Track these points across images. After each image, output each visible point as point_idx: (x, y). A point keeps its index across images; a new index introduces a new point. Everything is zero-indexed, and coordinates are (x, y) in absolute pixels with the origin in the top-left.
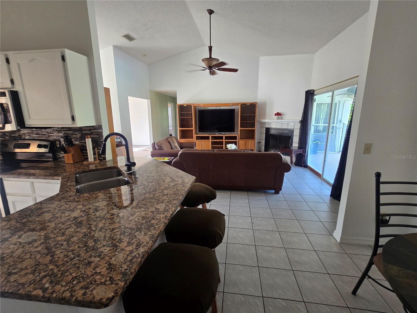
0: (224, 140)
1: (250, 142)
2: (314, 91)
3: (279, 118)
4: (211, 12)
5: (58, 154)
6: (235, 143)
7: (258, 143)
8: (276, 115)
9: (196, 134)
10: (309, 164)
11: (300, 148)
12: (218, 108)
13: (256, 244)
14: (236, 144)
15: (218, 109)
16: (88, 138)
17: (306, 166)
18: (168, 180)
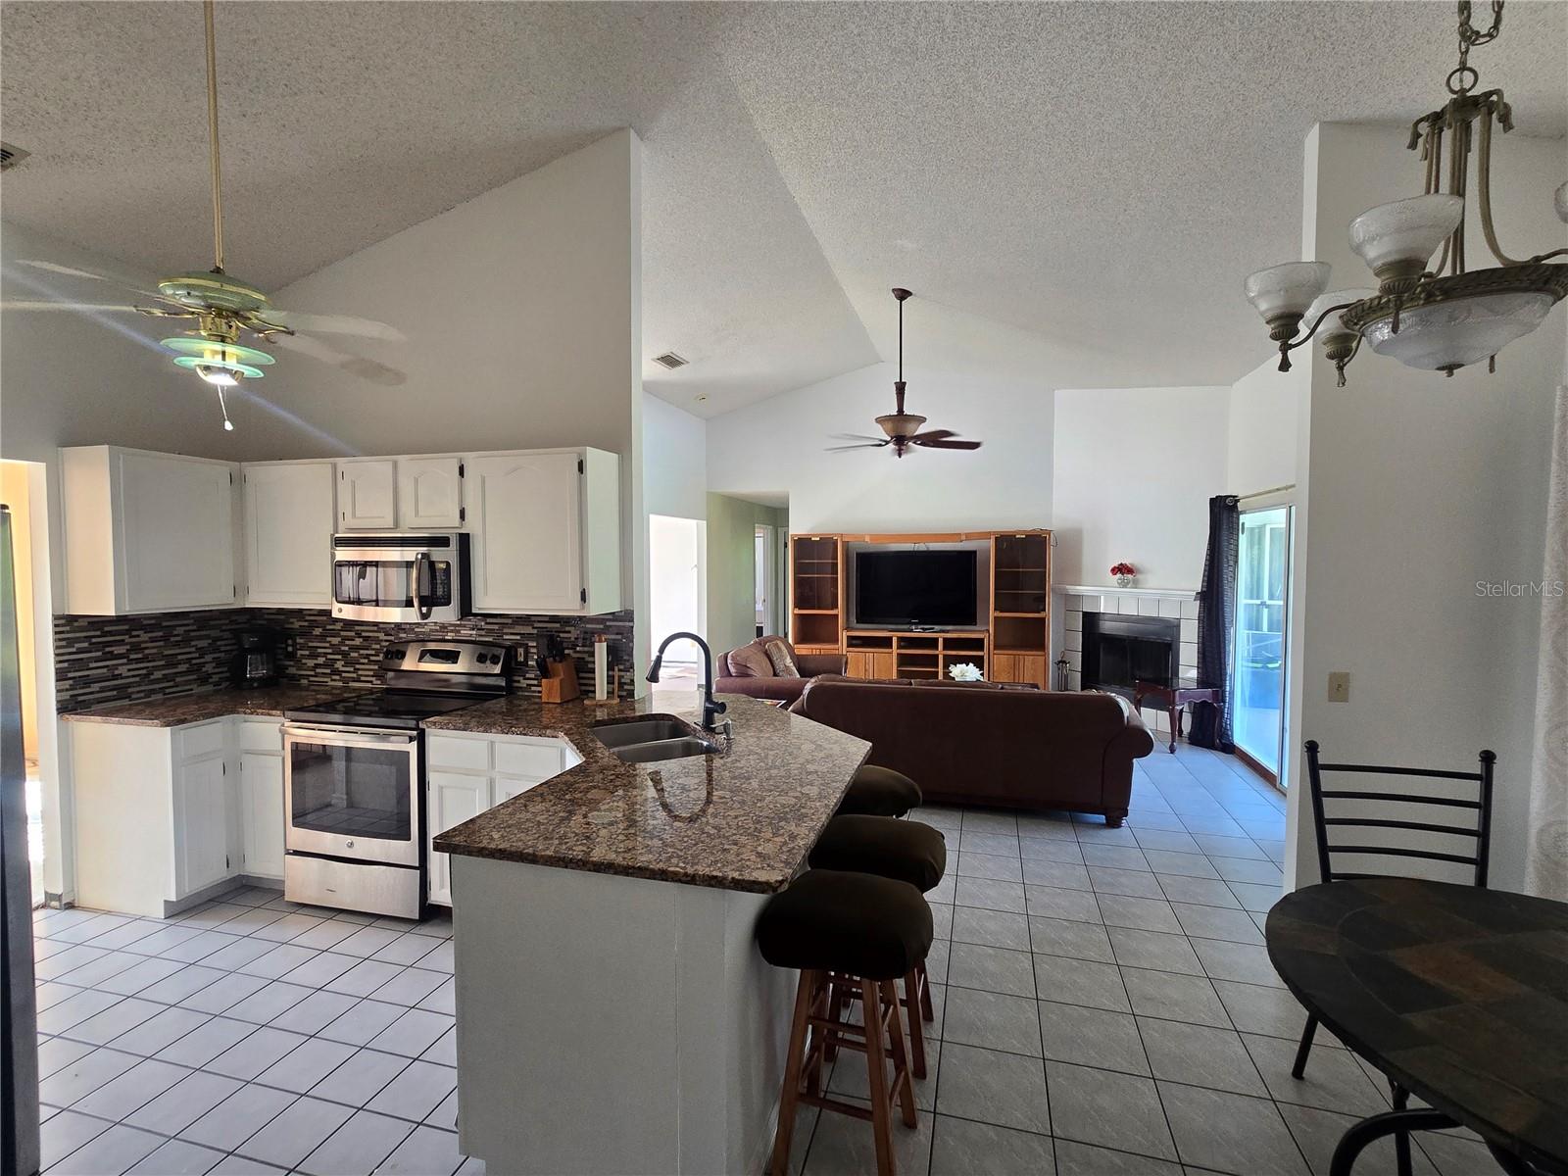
0: (940, 652)
1: (1029, 659)
2: (1235, 500)
3: (1128, 583)
4: (903, 295)
5: (516, 678)
6: (979, 663)
7: (1060, 662)
8: (1115, 571)
9: (848, 628)
10: (1239, 739)
11: (1202, 682)
12: (921, 547)
13: (1035, 950)
14: (979, 665)
15: (921, 549)
16: (600, 641)
17: (1229, 748)
18: (807, 747)
